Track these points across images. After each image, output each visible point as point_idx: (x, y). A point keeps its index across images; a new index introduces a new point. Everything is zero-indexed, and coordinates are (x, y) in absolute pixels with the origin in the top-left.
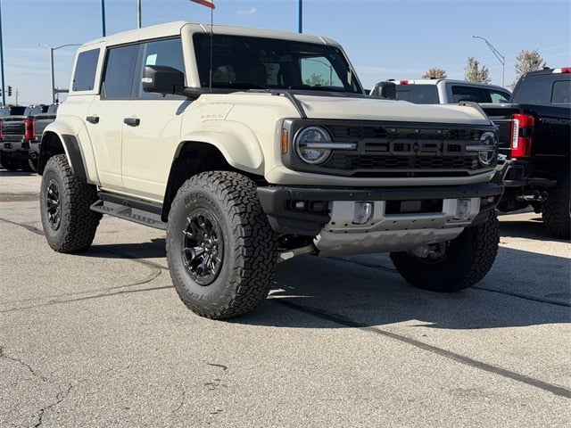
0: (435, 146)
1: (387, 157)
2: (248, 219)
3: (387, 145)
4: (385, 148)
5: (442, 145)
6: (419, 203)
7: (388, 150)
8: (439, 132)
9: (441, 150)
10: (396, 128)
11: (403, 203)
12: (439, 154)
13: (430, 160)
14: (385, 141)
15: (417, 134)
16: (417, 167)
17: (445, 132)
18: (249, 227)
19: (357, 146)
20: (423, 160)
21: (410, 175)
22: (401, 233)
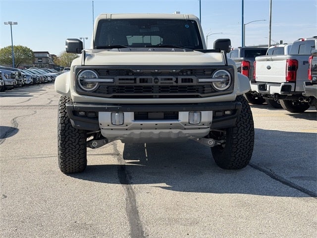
0: (171, 79)
1: (135, 87)
2: (64, 120)
3: (135, 79)
4: (133, 81)
5: (177, 79)
6: (163, 114)
7: (135, 83)
8: (175, 71)
9: (177, 82)
10: (140, 70)
11: (149, 113)
12: (175, 84)
13: (169, 88)
14: (133, 77)
15: (156, 73)
16: (160, 92)
17: (178, 71)
18: (64, 125)
19: (114, 80)
20: (162, 88)
21: (156, 97)
22: (157, 132)
